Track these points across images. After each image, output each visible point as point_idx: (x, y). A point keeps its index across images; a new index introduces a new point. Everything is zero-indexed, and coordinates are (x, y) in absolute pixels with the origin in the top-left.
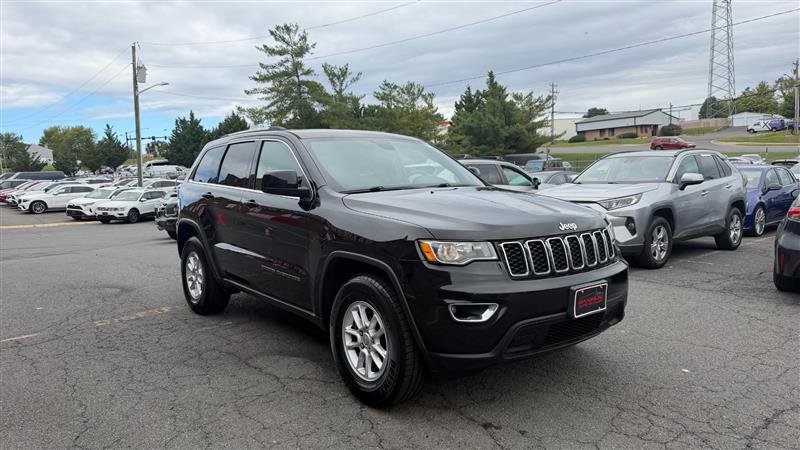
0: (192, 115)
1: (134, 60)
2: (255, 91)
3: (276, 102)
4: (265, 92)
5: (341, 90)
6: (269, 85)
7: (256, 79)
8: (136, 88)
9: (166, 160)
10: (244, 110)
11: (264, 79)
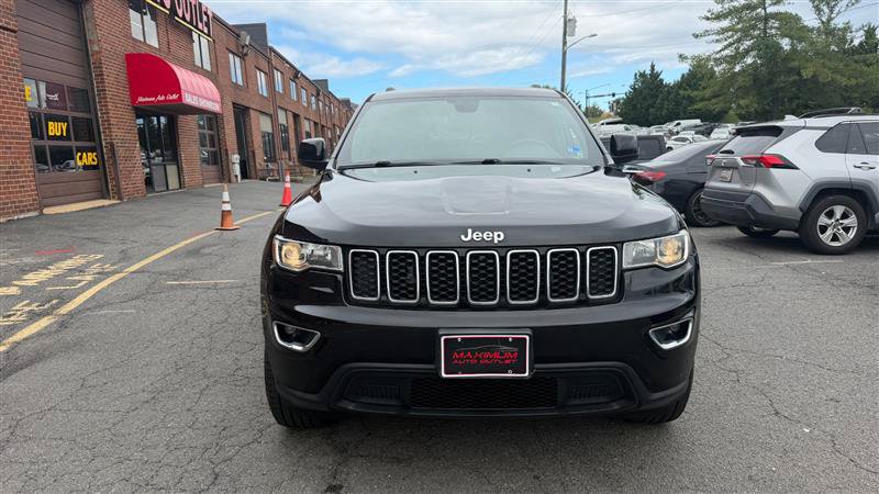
0: (653, 67)
1: (565, 13)
2: (707, 33)
3: (730, 45)
4: (718, 33)
5: (830, 19)
6: (725, 23)
7: (708, 19)
8: (565, 43)
9: (620, 119)
10: (686, 58)
11: (718, 17)
